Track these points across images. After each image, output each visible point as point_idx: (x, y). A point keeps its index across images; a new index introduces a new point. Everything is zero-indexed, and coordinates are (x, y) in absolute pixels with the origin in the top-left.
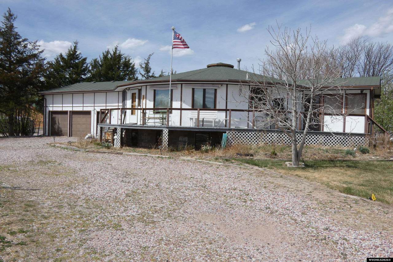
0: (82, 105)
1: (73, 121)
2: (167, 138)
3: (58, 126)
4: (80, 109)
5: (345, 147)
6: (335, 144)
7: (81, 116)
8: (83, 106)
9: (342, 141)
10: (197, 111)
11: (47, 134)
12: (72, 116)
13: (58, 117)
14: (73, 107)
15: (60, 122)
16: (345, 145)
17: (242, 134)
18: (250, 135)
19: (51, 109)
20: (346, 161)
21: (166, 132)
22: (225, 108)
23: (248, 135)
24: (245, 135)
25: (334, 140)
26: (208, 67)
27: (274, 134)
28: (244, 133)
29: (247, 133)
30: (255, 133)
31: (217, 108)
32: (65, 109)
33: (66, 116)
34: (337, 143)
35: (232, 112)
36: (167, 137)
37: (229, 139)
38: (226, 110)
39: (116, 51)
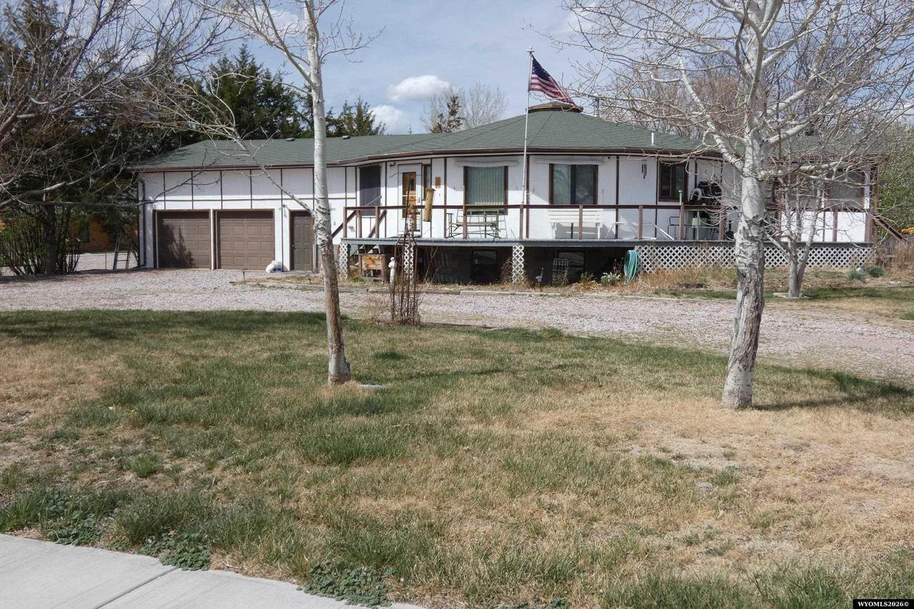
0: (249, 197)
1: (221, 232)
2: (521, 263)
3: (181, 246)
4: (245, 206)
5: (837, 268)
6: (821, 264)
7: (245, 221)
8: (252, 200)
9: (832, 258)
10: (578, 210)
11: (150, 263)
12: (219, 221)
13: (182, 225)
14: (222, 200)
15: (184, 236)
16: (837, 264)
17: (663, 251)
18: (677, 251)
19: (160, 207)
20: (855, 289)
21: (518, 252)
22: (615, 204)
23: (674, 251)
24: (668, 251)
25: (819, 255)
26: (529, 112)
27: (719, 248)
28: (665, 249)
29: (671, 249)
30: (685, 248)
31: (600, 203)
32: (199, 206)
33: (202, 221)
34: (824, 261)
35: (644, 210)
36: (521, 260)
37: (640, 260)
38: (617, 207)
39: (244, 58)
